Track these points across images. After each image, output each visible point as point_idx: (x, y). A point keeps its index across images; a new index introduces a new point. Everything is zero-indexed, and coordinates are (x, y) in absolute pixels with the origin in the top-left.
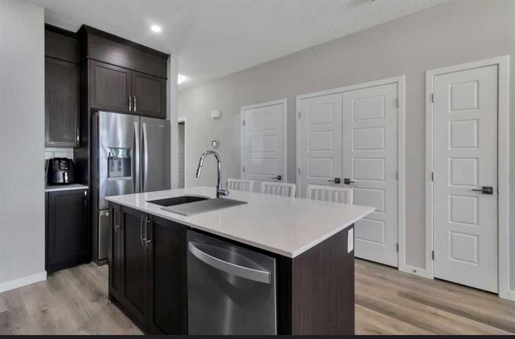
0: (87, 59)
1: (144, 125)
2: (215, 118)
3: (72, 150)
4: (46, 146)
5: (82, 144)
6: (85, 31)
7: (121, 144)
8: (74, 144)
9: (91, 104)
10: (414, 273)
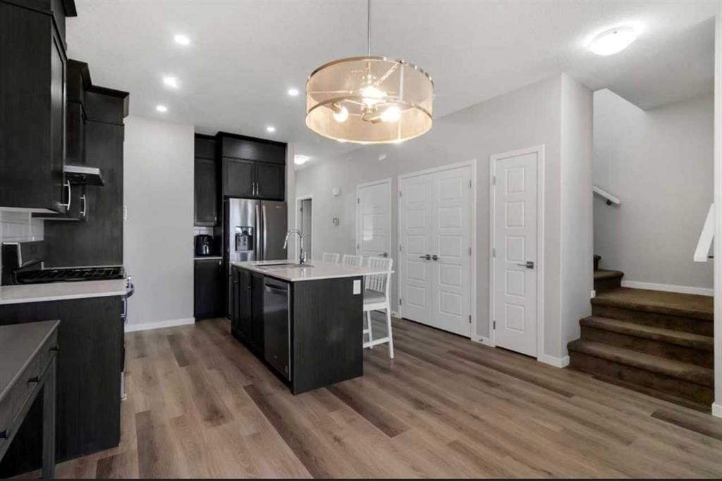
0: (221, 157)
1: (264, 207)
2: (336, 196)
3: (212, 229)
4: (195, 225)
5: (218, 224)
6: (222, 136)
7: (250, 224)
8: (213, 224)
9: (225, 193)
10: (481, 342)
